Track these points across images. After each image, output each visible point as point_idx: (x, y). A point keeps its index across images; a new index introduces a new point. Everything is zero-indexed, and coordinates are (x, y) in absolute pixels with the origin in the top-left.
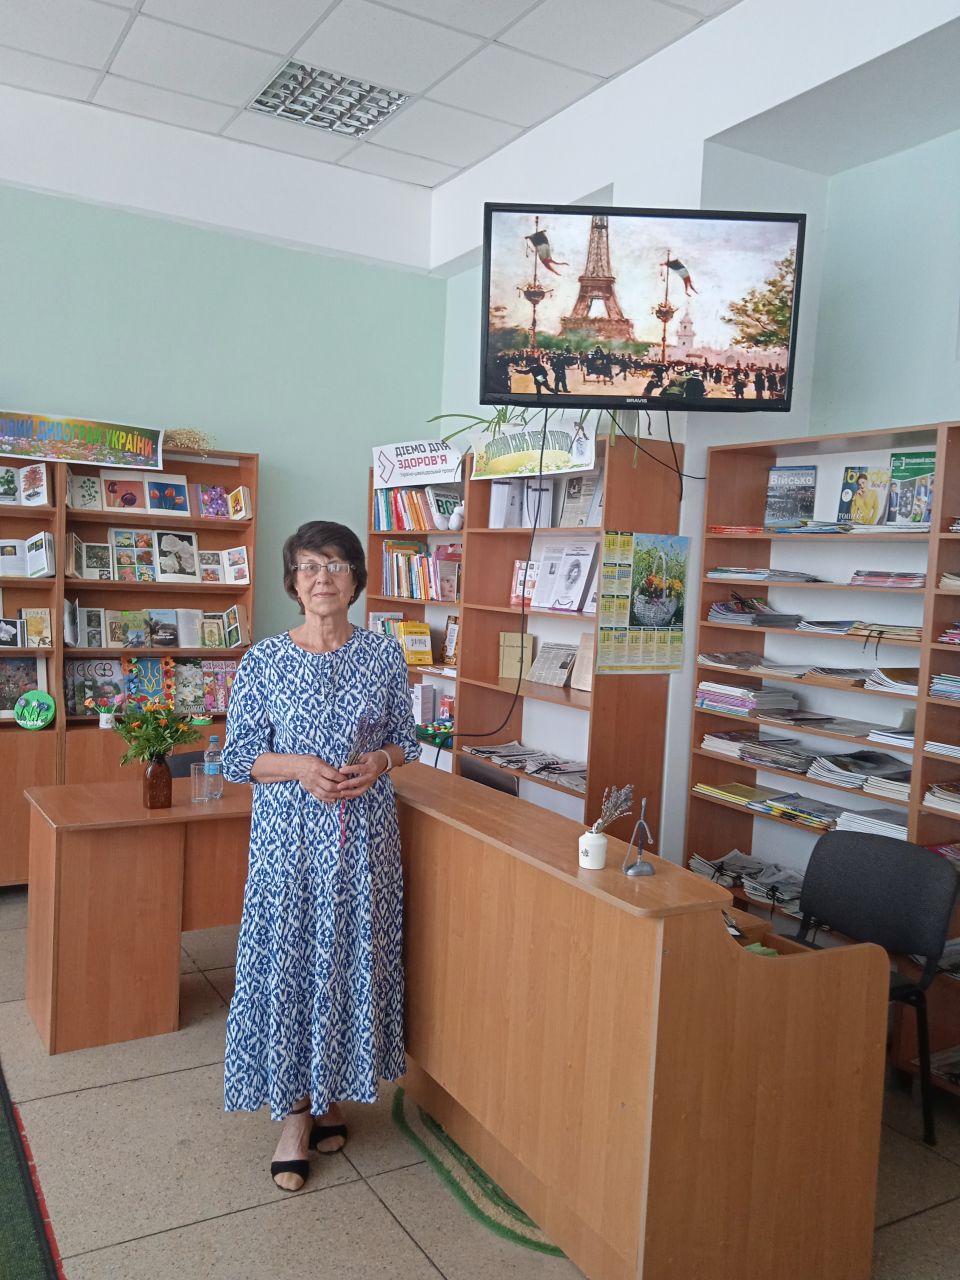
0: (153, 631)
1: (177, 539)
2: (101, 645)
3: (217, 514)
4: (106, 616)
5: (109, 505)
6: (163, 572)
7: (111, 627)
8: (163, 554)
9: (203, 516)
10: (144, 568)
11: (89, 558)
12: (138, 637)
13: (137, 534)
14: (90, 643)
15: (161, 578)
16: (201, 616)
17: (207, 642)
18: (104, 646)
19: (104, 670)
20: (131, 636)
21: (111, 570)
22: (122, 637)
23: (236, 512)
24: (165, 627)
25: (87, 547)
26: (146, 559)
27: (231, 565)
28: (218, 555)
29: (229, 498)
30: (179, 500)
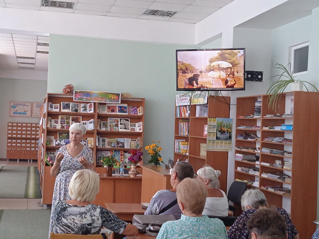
0: (118, 144)
1: (125, 120)
2: (105, 147)
3: (135, 114)
4: (107, 140)
5: (108, 112)
6: (121, 129)
7: (108, 142)
8: (121, 124)
9: (131, 114)
10: (116, 128)
11: (103, 125)
12: (114, 145)
13: (115, 119)
14: (103, 146)
15: (120, 130)
16: (130, 140)
17: (132, 147)
18: (106, 147)
19: (106, 153)
20: (113, 145)
21: (108, 128)
22: (110, 145)
23: (140, 113)
24: (121, 143)
25: (103, 122)
26: (117, 125)
27: (138, 127)
28: (135, 124)
29: (138, 109)
30: (125, 110)
